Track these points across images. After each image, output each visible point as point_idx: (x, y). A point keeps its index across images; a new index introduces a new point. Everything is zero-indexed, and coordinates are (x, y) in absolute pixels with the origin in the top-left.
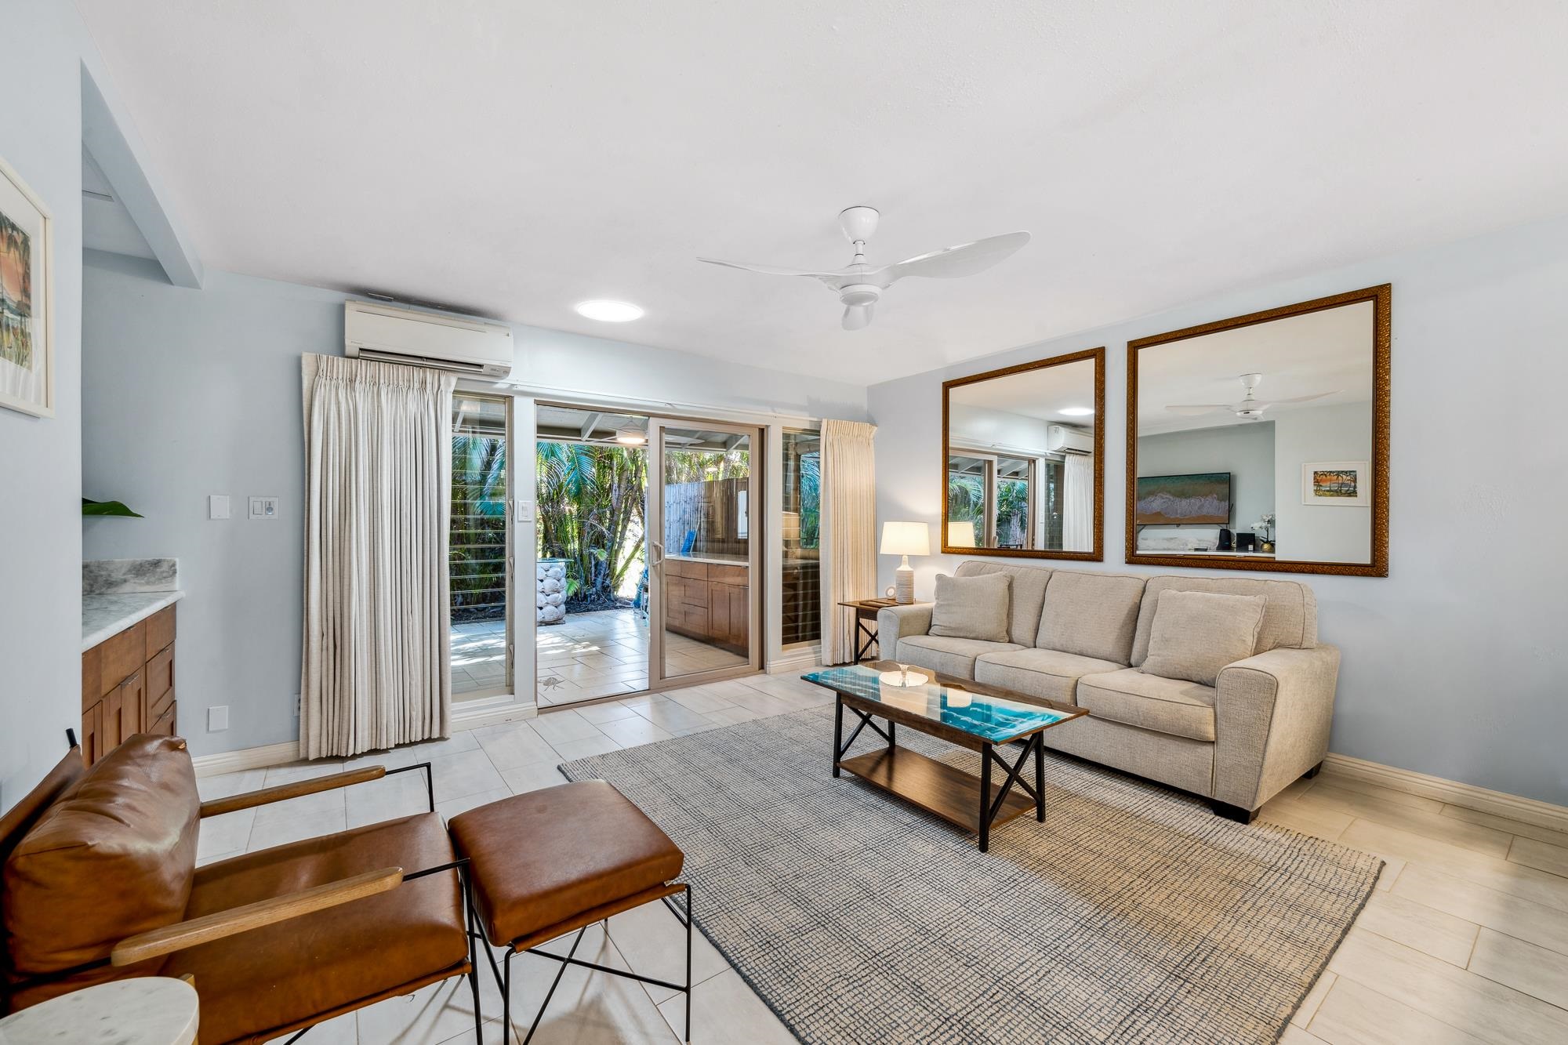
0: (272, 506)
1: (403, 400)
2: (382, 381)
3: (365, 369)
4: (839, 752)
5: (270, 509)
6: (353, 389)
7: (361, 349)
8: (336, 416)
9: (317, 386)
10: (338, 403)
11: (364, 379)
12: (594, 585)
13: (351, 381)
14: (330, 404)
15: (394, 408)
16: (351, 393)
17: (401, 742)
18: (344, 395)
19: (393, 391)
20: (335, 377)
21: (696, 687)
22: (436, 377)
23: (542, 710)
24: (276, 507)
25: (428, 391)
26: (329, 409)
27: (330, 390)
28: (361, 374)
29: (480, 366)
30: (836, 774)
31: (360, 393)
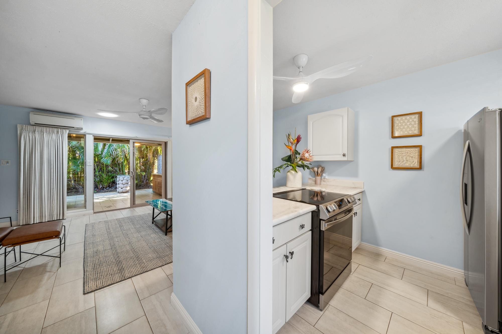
0: (8, 162)
1: (51, 136)
2: (44, 131)
3: (38, 128)
4: (153, 218)
5: (8, 163)
6: (35, 133)
7: (35, 123)
8: (29, 140)
9: (23, 132)
10: (29, 137)
11: (38, 131)
12: (143, 182)
13: (34, 131)
14: (26, 137)
15: (48, 138)
16: (34, 134)
17: (50, 220)
18: (31, 135)
19: (48, 133)
20: (28, 130)
21: (145, 207)
22: (62, 130)
23: (95, 213)
24: (10, 162)
25: (59, 133)
26: (26, 138)
27: (27, 133)
28: (37, 129)
29: (74, 127)
30: (153, 223)
31: (37, 134)
